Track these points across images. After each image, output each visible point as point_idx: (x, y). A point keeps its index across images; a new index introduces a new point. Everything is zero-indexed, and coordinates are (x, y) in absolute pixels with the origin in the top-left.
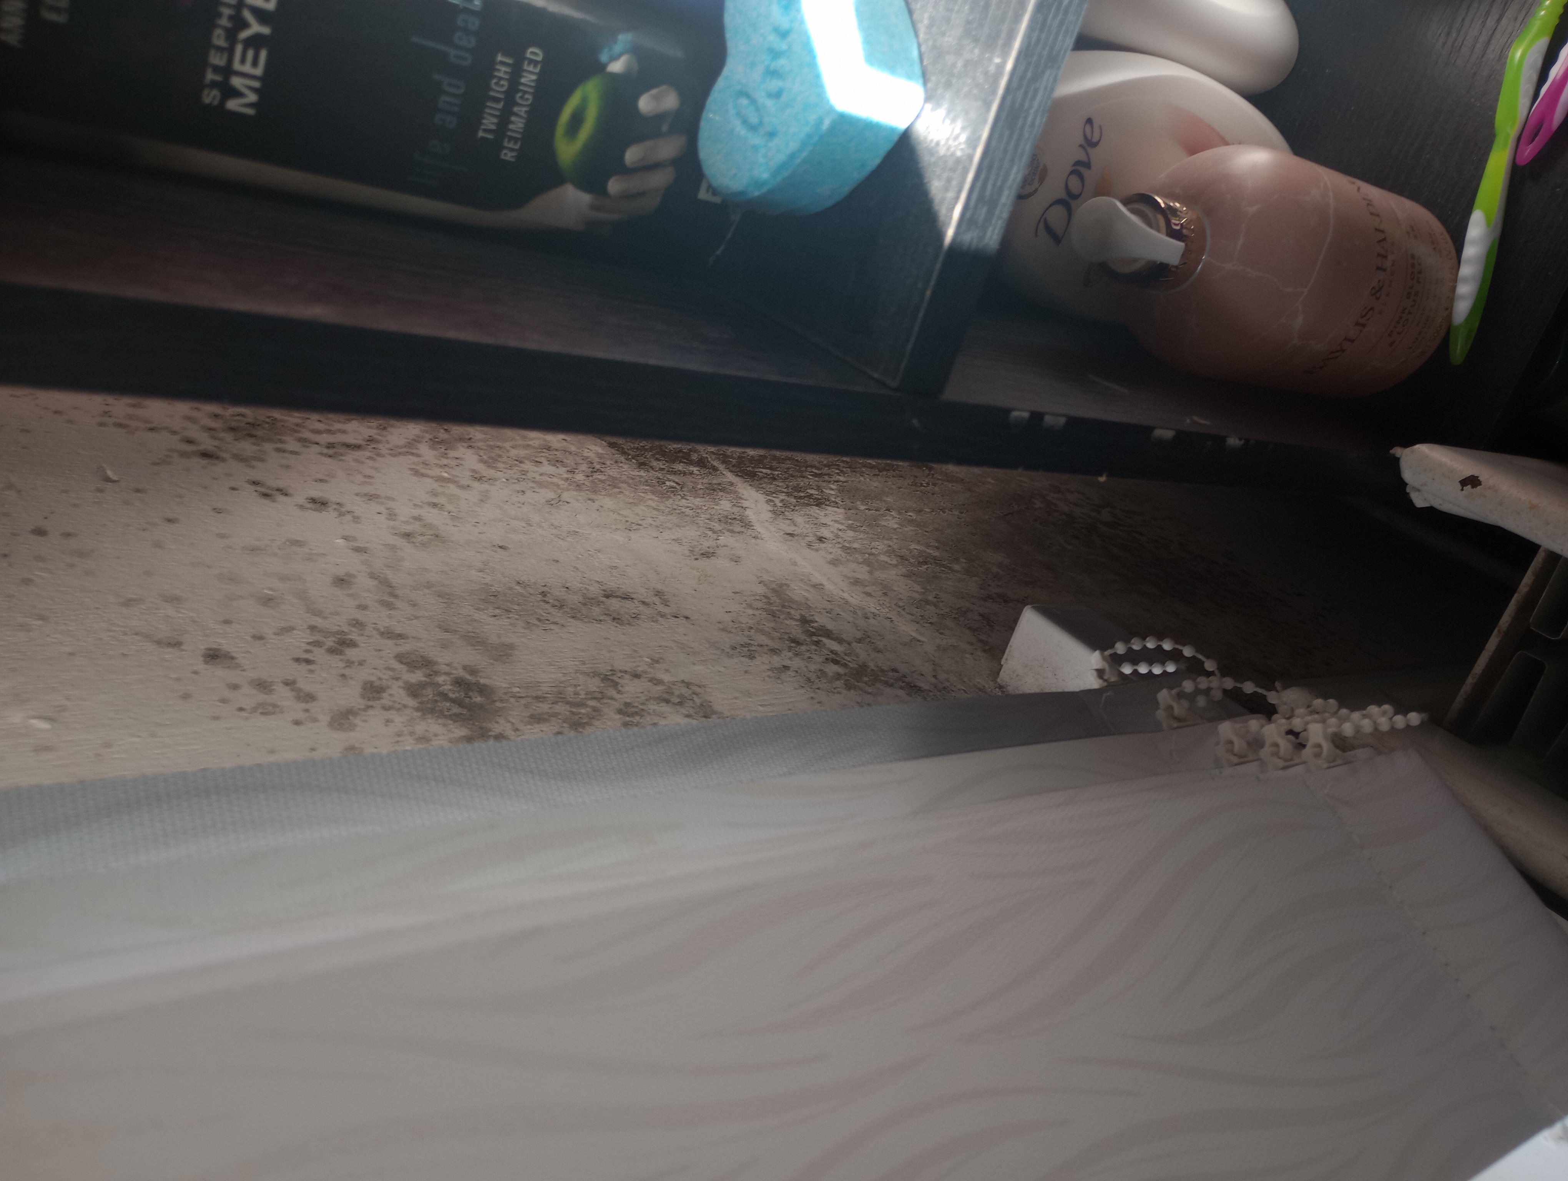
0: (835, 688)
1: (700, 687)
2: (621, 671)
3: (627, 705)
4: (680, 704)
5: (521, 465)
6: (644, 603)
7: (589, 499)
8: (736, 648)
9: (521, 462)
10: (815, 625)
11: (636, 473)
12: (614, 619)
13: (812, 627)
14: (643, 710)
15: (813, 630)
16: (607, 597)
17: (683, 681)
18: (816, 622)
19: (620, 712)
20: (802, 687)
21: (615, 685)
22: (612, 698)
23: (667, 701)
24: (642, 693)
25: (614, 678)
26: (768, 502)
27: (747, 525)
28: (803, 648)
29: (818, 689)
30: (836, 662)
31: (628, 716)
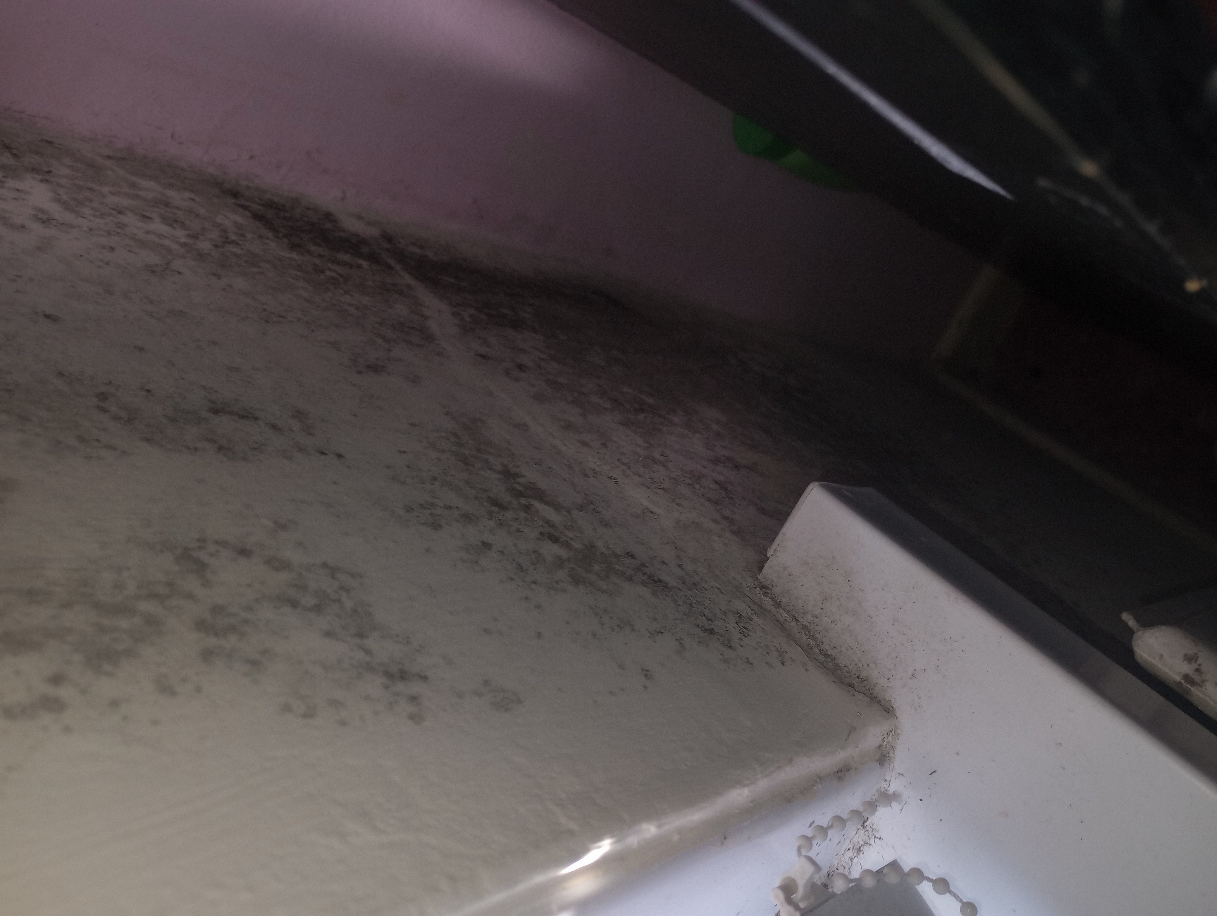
0: (557, 582)
1: (352, 575)
2: (217, 542)
3: (217, 610)
4: (318, 609)
5: (120, 216)
6: (274, 427)
7: (214, 274)
8: (412, 509)
9: (120, 212)
10: (522, 480)
11: (286, 254)
12: (220, 449)
13: (518, 483)
14: (246, 622)
15: (521, 488)
16: (216, 411)
17: (325, 565)
18: (523, 476)
19: (201, 626)
20: (512, 579)
21: (200, 568)
22: (190, 596)
23: (294, 604)
24: (250, 586)
25: (203, 556)
26: (454, 314)
27: (429, 338)
28: (509, 515)
29: (534, 582)
30: (555, 540)
31: (216, 635)
